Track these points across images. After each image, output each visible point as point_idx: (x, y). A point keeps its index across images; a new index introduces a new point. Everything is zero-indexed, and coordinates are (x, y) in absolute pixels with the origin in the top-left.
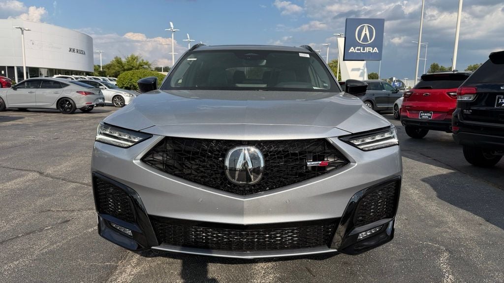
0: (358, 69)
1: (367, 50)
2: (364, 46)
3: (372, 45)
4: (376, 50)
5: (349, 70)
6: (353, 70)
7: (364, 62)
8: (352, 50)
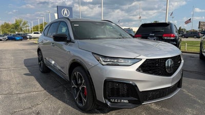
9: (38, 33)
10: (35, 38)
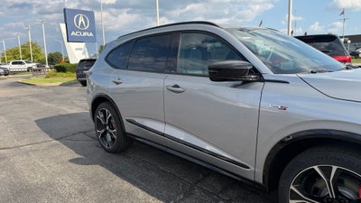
0: (81, 49)
1: (85, 34)
2: (83, 31)
3: (88, 31)
4: (91, 34)
5: (74, 49)
6: (77, 49)
7: (84, 44)
8: (73, 33)
9: (21, 63)
10: (14, 73)
